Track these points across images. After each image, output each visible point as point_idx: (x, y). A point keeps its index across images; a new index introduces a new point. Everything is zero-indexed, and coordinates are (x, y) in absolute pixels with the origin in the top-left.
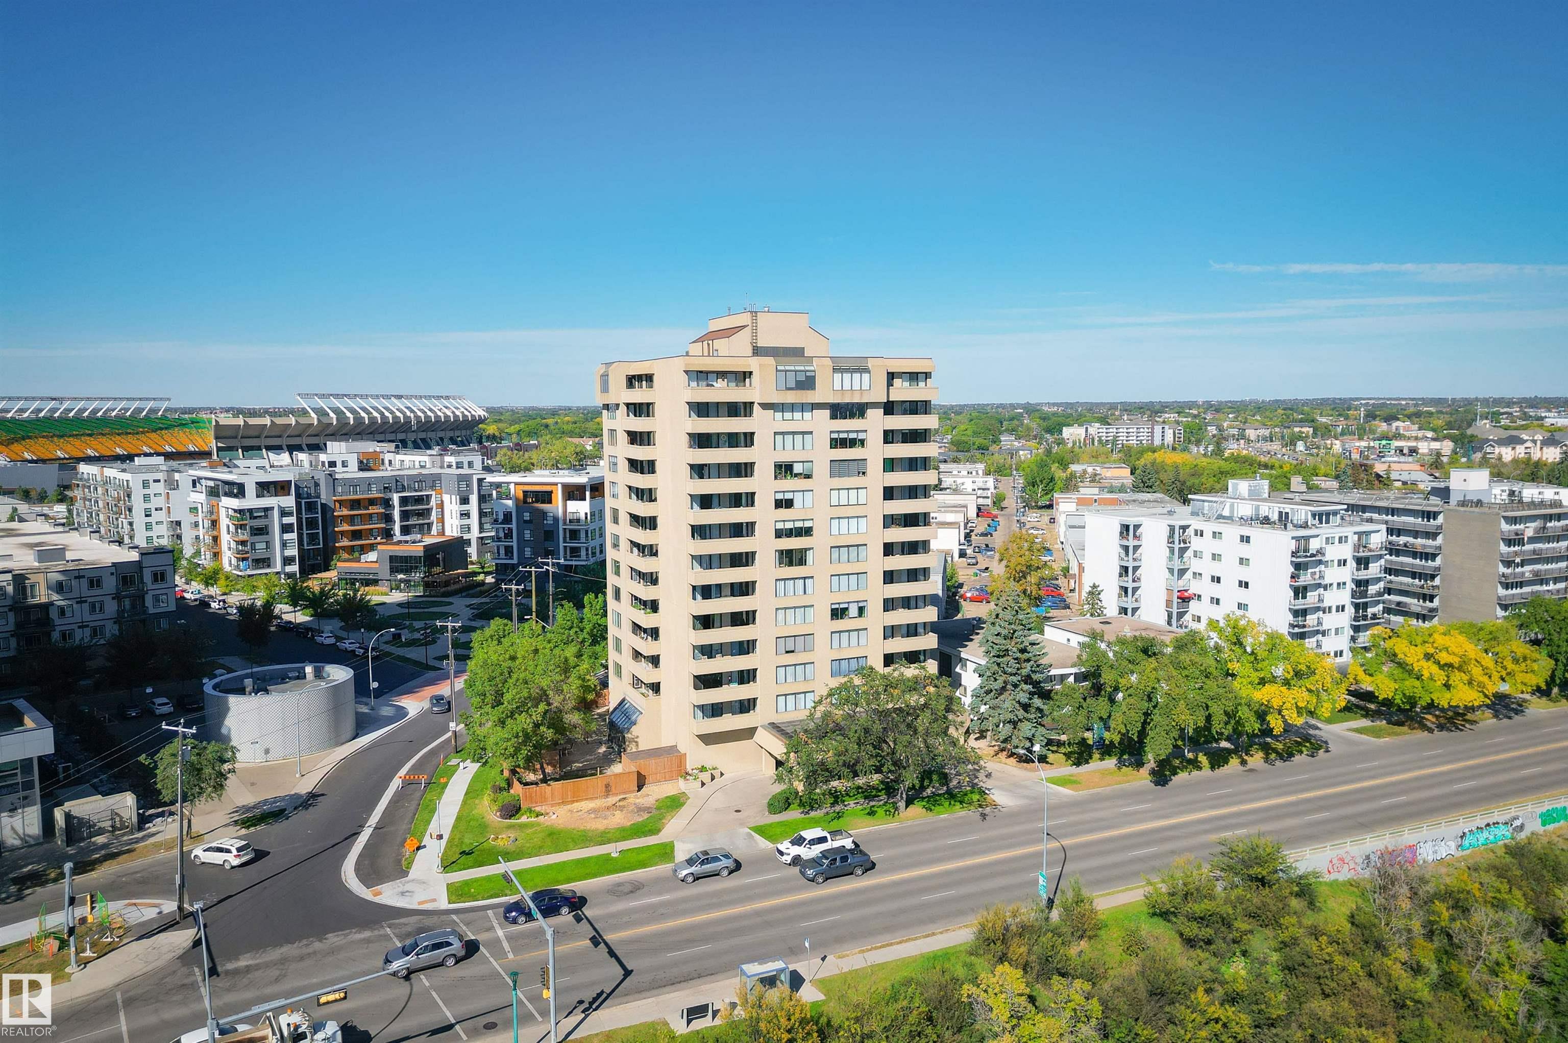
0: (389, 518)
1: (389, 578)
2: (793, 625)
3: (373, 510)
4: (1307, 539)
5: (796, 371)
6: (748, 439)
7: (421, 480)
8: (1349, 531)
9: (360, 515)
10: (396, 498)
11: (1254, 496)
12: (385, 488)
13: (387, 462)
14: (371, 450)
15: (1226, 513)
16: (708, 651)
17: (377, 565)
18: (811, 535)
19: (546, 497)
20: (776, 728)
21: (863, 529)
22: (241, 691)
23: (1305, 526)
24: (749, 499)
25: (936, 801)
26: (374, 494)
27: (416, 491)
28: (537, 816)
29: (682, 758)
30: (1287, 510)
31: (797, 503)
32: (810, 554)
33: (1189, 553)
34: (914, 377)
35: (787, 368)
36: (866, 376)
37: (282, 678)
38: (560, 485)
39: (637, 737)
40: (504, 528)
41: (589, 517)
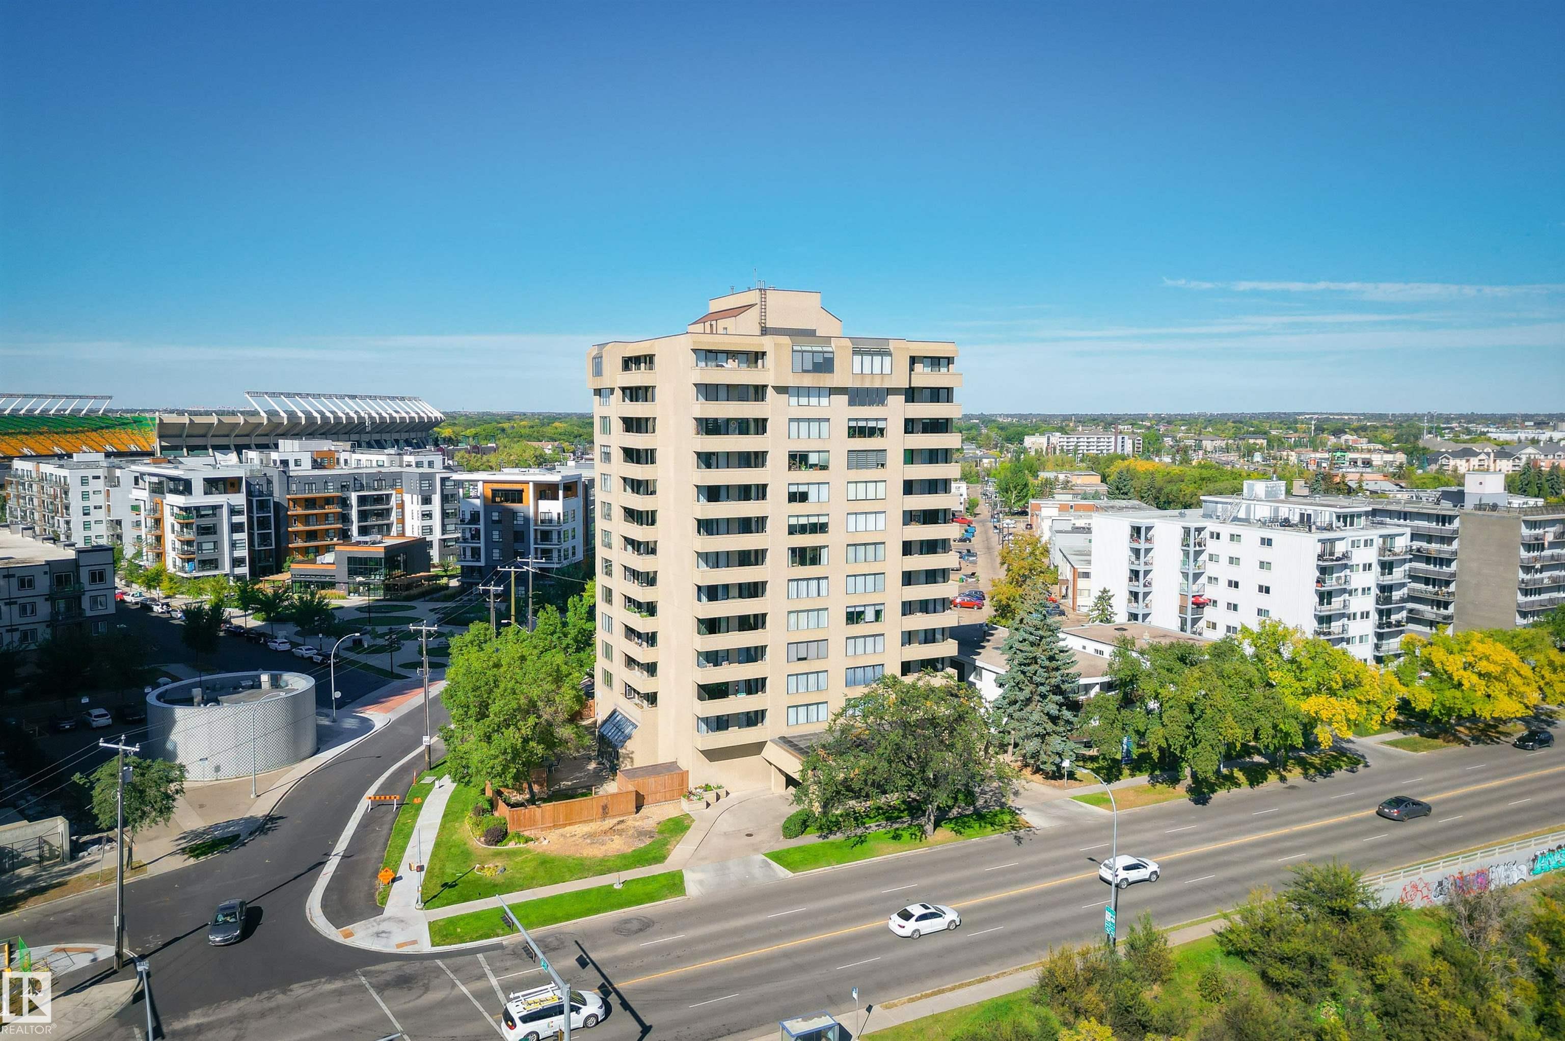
0: (345, 518)
1: (347, 580)
2: (805, 630)
3: (329, 509)
4: (1332, 541)
5: (813, 352)
6: (760, 426)
7: (380, 479)
8: (1375, 534)
9: (316, 514)
10: (354, 497)
11: (1270, 496)
12: (343, 486)
13: (342, 461)
14: (325, 449)
15: (1242, 515)
16: (713, 658)
17: (334, 567)
18: (827, 532)
19: (517, 496)
20: (788, 742)
21: (881, 526)
22: (188, 701)
23: (1329, 528)
24: (761, 492)
25: (965, 823)
26: (331, 492)
27: (376, 490)
28: (526, 842)
29: (683, 776)
30: (1309, 512)
31: (812, 497)
32: (824, 552)
33: (1204, 557)
34: (936, 362)
35: (804, 348)
36: (887, 360)
37: (235, 688)
38: (531, 484)
39: (632, 753)
40: (470, 529)
41: (562, 518)
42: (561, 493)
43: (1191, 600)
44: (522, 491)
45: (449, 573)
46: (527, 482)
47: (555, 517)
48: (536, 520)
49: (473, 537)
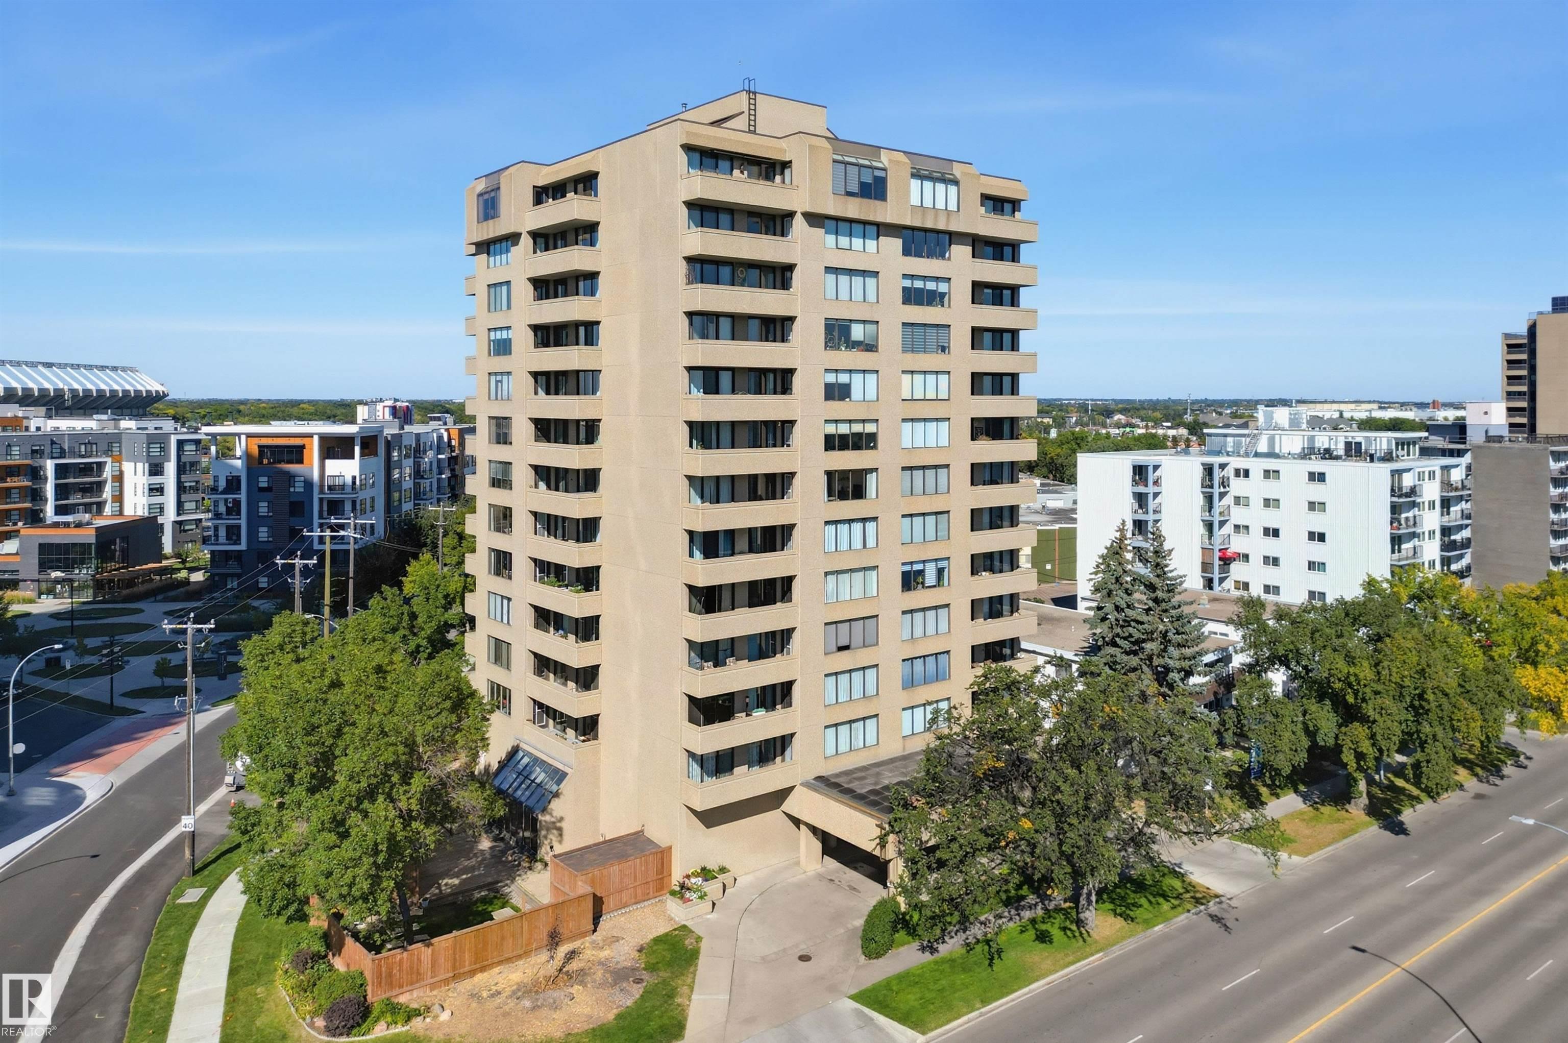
0: (35, 495)
1: (37, 577)
2: (848, 601)
3: (11, 482)
4: (1398, 473)
5: (859, 166)
6: (783, 275)
7: (87, 442)
8: (1436, 465)
10: (49, 466)
11: (1296, 423)
12: (32, 452)
13: (33, 426)
14: (10, 415)
16: (713, 653)
17: (17, 559)
18: (875, 448)
19: (295, 454)
20: (831, 784)
21: (943, 440)
24: (783, 380)
25: (1123, 898)
26: (15, 459)
28: (408, 1019)
29: (663, 855)
31: (856, 391)
32: (871, 480)
33: (1228, 500)
35: (847, 159)
36: (953, 190)
38: (314, 439)
39: (562, 819)
40: (226, 500)
41: (358, 483)
42: (357, 449)
43: (1217, 555)
44: (303, 447)
45: (188, 565)
46: (310, 436)
47: (349, 480)
48: (322, 486)
49: (229, 511)
